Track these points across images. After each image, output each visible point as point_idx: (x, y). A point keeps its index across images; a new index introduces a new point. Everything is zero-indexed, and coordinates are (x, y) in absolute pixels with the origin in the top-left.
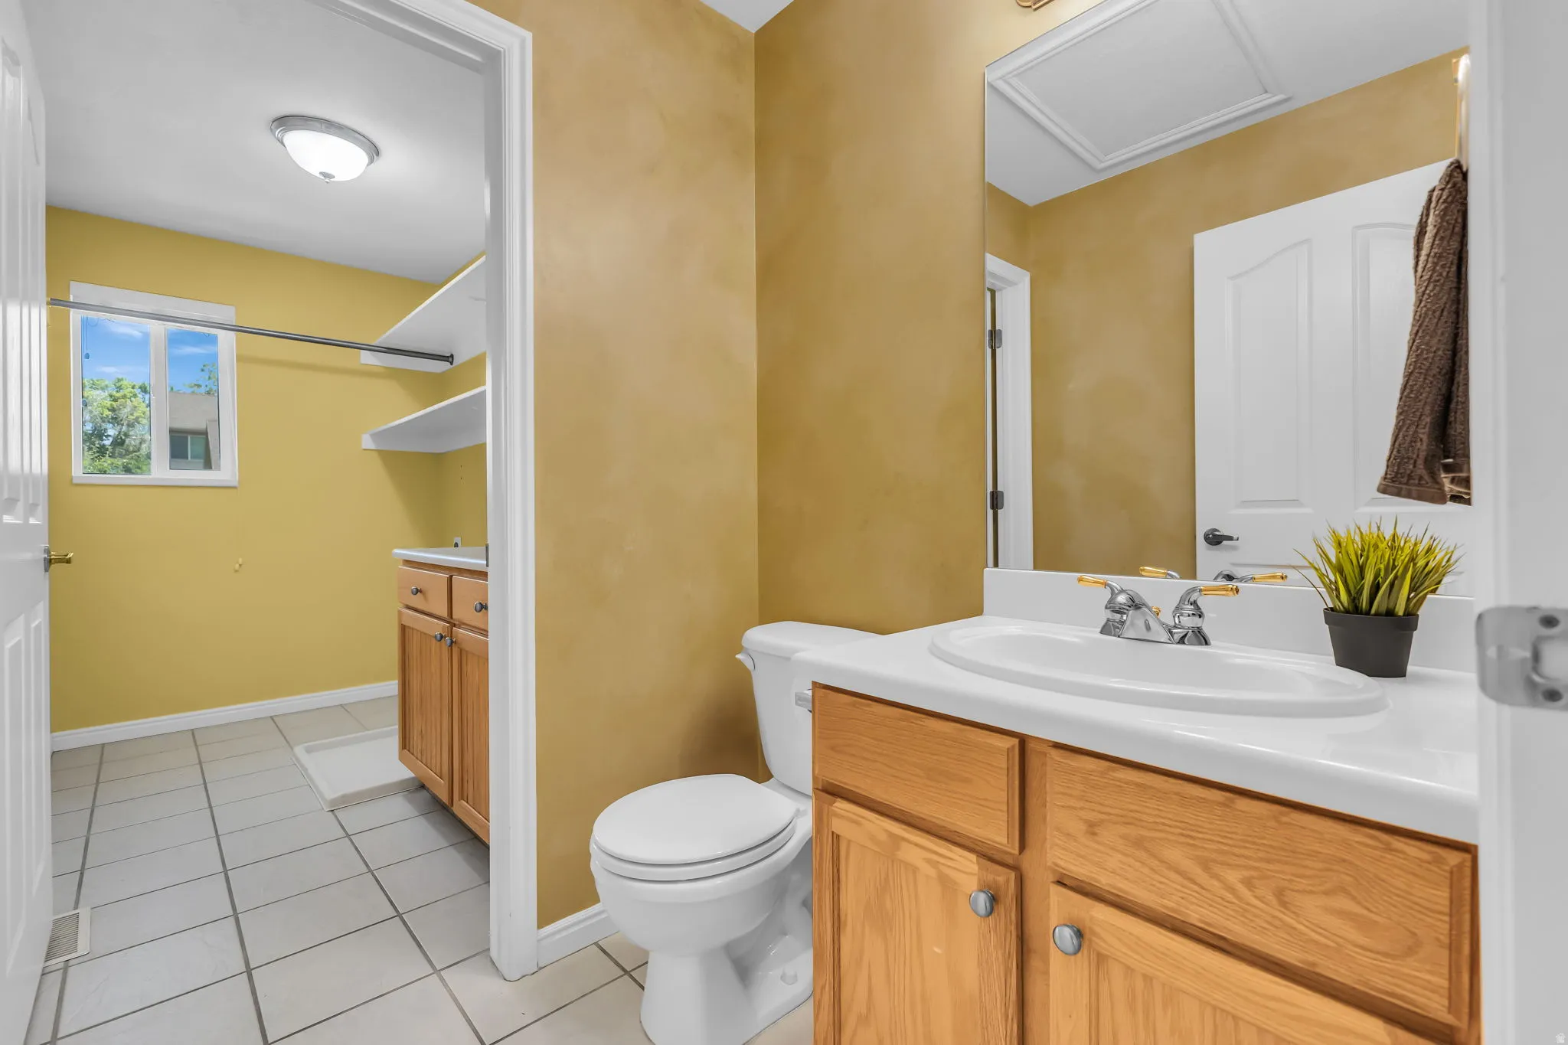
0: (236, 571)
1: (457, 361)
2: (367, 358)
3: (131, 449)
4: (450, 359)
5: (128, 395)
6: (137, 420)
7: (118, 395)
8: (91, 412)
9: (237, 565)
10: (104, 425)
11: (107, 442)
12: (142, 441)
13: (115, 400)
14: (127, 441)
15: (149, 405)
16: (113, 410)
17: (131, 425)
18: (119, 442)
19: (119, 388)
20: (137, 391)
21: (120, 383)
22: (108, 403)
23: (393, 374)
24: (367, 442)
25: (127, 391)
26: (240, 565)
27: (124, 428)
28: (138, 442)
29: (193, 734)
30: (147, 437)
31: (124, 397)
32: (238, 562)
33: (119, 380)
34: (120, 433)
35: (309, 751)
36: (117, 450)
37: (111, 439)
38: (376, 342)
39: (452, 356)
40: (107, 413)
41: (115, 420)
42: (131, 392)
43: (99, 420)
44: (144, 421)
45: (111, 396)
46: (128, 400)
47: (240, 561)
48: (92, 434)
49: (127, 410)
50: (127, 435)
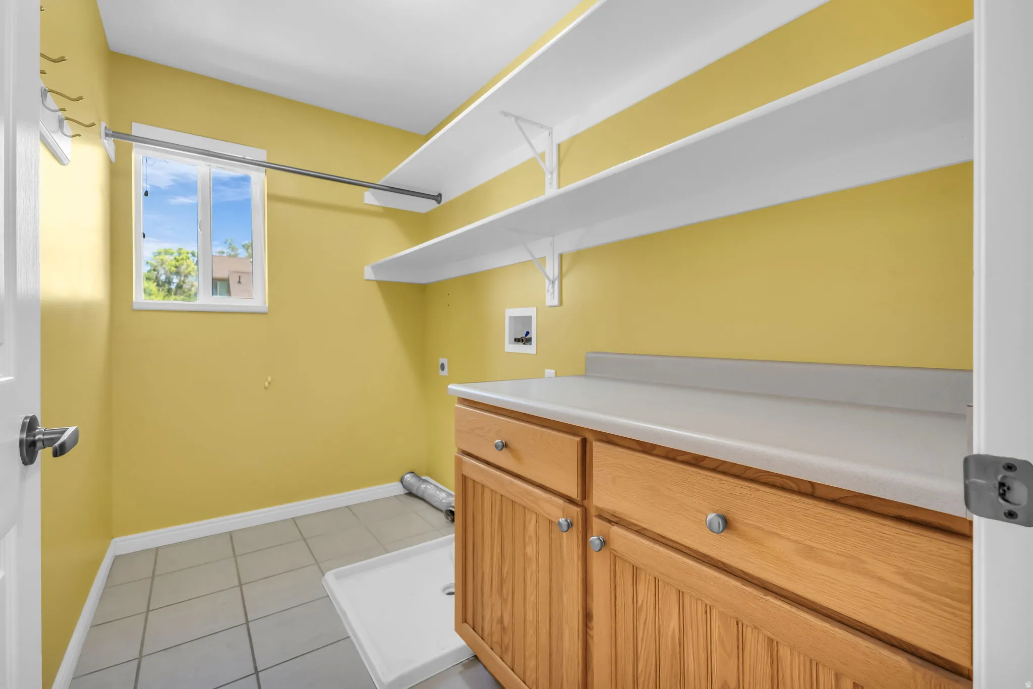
0: (266, 388)
1: (444, 200)
2: (370, 198)
3: (186, 290)
4: (439, 198)
5: (185, 258)
6: (189, 273)
7: (179, 258)
8: (164, 268)
9: (267, 384)
10: (172, 276)
11: (173, 287)
12: (192, 286)
13: (178, 261)
14: (184, 286)
15: (197, 264)
16: (176, 267)
17: (186, 276)
18: (179, 287)
19: (180, 254)
20: (190, 255)
21: (180, 251)
22: (174, 263)
23: (389, 213)
24: (369, 274)
25: (183, 256)
26: (269, 383)
27: (182, 278)
28: (190, 286)
29: (231, 537)
30: (195, 283)
31: (183, 259)
32: (267, 381)
33: (180, 249)
34: (180, 280)
35: (338, 577)
36: (179, 291)
37: (175, 284)
38: (380, 182)
39: (440, 195)
40: (174, 269)
41: (178, 273)
42: (186, 256)
43: (169, 274)
44: (193, 274)
45: (175, 259)
46: (185, 261)
47: (269, 379)
48: (165, 282)
49: (184, 267)
50: (184, 282)
